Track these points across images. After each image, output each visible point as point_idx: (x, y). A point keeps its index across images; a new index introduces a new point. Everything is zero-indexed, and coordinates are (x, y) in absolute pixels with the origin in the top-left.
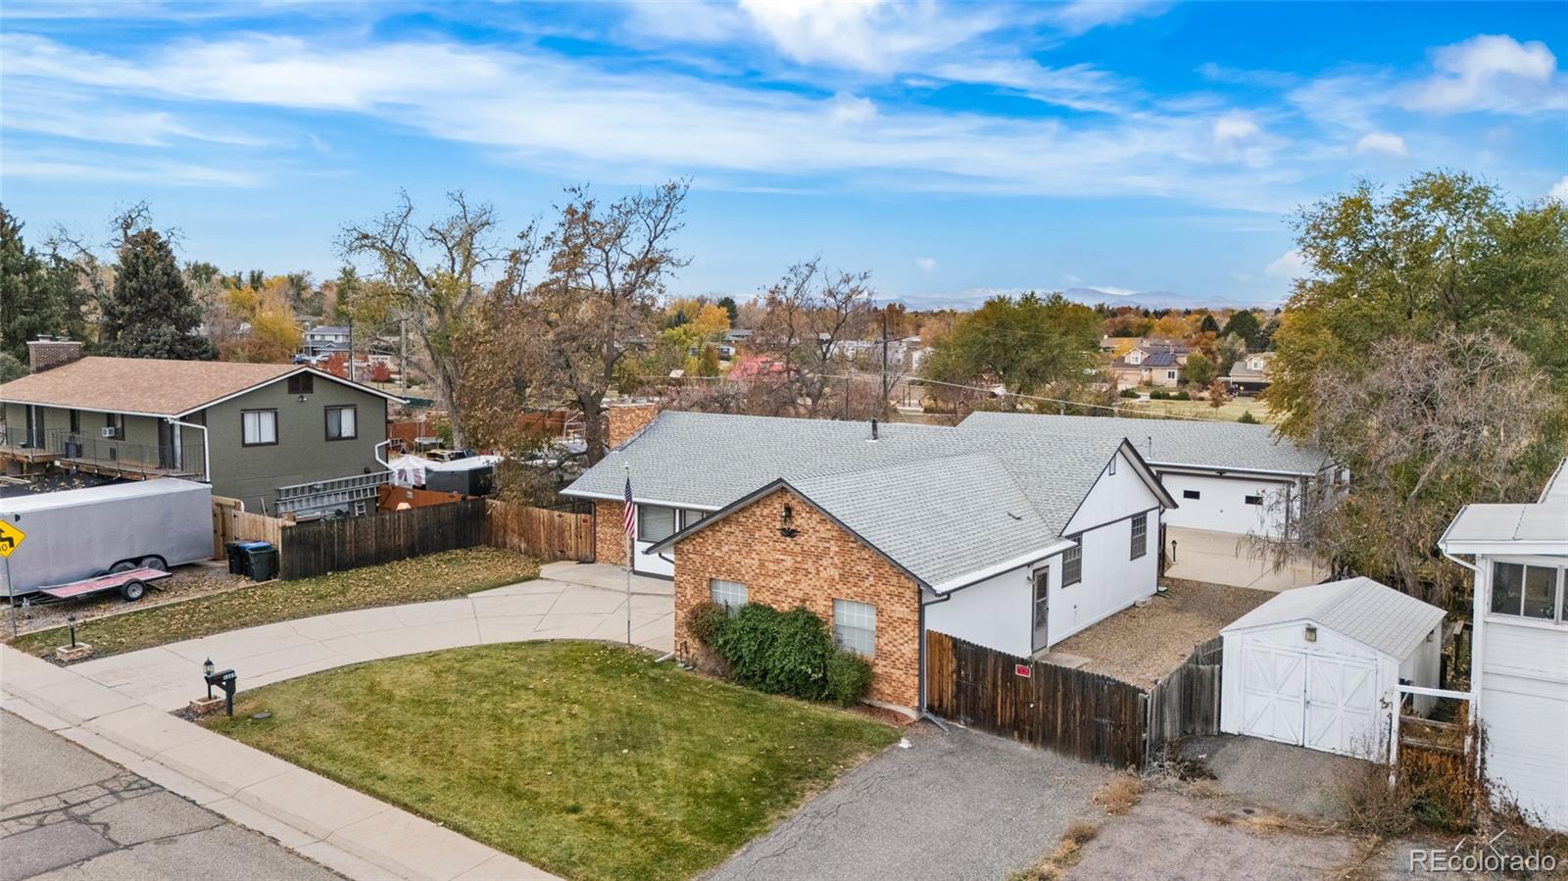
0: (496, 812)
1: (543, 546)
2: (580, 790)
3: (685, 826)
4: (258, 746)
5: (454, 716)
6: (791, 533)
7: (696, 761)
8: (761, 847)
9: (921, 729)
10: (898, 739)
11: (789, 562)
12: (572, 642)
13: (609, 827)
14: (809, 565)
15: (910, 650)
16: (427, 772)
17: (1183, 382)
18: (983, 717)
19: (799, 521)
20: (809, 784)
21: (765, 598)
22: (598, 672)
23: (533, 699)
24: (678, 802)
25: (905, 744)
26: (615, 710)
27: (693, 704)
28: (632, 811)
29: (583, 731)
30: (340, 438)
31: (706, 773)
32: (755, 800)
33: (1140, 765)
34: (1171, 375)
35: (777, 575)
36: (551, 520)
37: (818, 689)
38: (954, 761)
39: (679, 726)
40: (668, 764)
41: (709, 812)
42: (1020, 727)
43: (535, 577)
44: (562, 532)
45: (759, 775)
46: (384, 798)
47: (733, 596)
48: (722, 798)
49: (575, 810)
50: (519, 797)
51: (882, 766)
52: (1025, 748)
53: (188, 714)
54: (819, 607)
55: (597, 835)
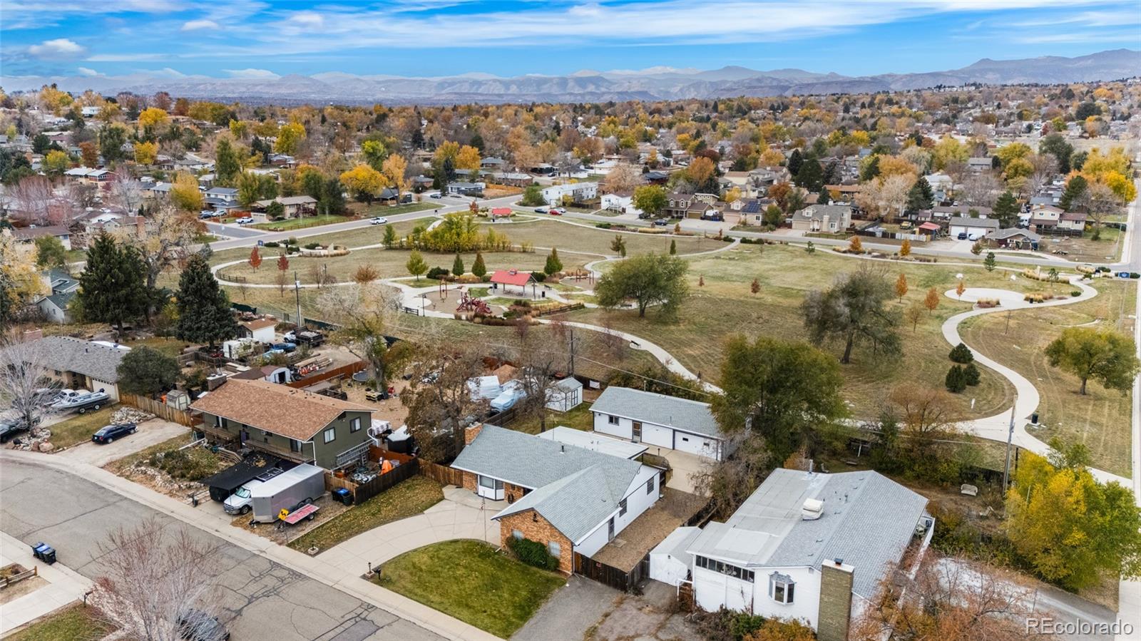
0: (465, 613)
1: (442, 479)
2: (485, 605)
3: (513, 616)
4: (393, 590)
5: (443, 577)
6: (536, 521)
7: (513, 594)
8: (532, 621)
9: (572, 579)
10: (565, 583)
11: (535, 529)
12: (466, 541)
13: (495, 617)
14: (541, 530)
15: (569, 557)
16: (443, 600)
17: (764, 223)
18: (589, 575)
19: (538, 518)
20: (542, 601)
21: (528, 537)
22: (479, 556)
23: (464, 570)
24: (510, 608)
25: (567, 585)
26: (488, 575)
27: (509, 572)
28: (499, 612)
29: (481, 583)
30: (355, 431)
31: (516, 598)
32: (529, 607)
33: (626, 592)
34: (758, 218)
35: (532, 532)
36: (444, 470)
37: (545, 567)
38: (579, 590)
39: (507, 581)
40: (506, 595)
41: (518, 612)
42: (598, 578)
43: (442, 499)
44: (449, 475)
45: (530, 598)
46: (436, 609)
47: (519, 534)
48: (522, 607)
49: (485, 612)
50: (470, 608)
51: (562, 594)
52: (599, 584)
53: (364, 577)
54: (544, 542)
55: (492, 620)
